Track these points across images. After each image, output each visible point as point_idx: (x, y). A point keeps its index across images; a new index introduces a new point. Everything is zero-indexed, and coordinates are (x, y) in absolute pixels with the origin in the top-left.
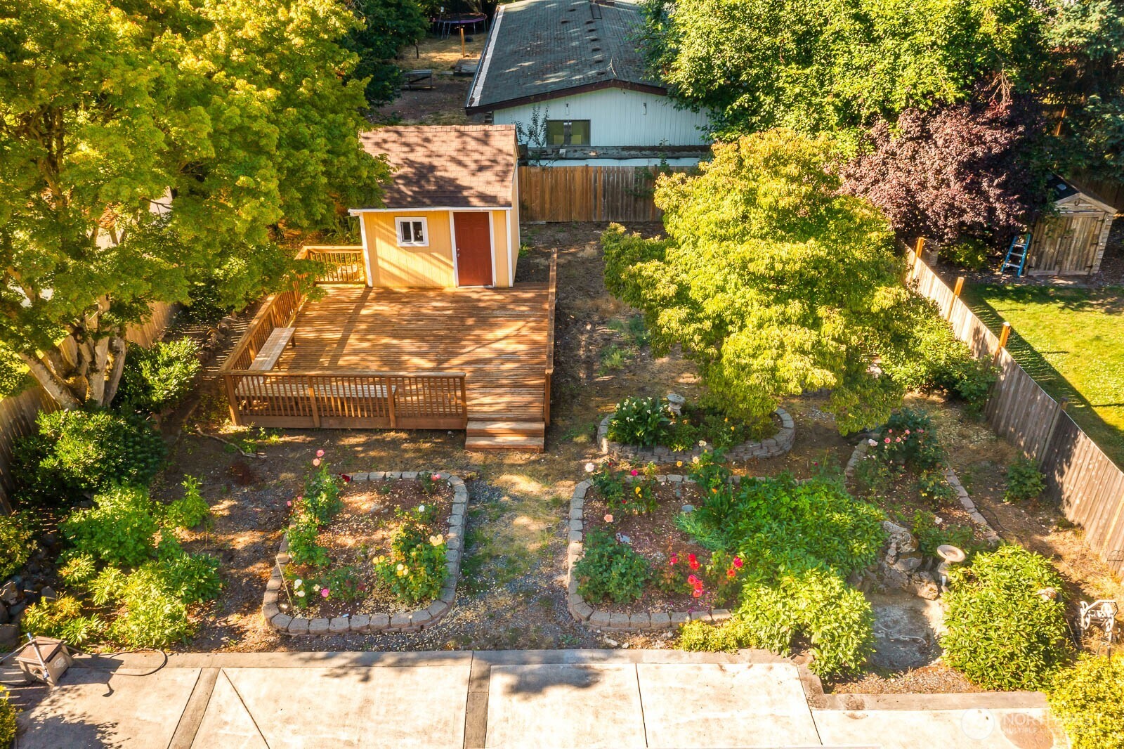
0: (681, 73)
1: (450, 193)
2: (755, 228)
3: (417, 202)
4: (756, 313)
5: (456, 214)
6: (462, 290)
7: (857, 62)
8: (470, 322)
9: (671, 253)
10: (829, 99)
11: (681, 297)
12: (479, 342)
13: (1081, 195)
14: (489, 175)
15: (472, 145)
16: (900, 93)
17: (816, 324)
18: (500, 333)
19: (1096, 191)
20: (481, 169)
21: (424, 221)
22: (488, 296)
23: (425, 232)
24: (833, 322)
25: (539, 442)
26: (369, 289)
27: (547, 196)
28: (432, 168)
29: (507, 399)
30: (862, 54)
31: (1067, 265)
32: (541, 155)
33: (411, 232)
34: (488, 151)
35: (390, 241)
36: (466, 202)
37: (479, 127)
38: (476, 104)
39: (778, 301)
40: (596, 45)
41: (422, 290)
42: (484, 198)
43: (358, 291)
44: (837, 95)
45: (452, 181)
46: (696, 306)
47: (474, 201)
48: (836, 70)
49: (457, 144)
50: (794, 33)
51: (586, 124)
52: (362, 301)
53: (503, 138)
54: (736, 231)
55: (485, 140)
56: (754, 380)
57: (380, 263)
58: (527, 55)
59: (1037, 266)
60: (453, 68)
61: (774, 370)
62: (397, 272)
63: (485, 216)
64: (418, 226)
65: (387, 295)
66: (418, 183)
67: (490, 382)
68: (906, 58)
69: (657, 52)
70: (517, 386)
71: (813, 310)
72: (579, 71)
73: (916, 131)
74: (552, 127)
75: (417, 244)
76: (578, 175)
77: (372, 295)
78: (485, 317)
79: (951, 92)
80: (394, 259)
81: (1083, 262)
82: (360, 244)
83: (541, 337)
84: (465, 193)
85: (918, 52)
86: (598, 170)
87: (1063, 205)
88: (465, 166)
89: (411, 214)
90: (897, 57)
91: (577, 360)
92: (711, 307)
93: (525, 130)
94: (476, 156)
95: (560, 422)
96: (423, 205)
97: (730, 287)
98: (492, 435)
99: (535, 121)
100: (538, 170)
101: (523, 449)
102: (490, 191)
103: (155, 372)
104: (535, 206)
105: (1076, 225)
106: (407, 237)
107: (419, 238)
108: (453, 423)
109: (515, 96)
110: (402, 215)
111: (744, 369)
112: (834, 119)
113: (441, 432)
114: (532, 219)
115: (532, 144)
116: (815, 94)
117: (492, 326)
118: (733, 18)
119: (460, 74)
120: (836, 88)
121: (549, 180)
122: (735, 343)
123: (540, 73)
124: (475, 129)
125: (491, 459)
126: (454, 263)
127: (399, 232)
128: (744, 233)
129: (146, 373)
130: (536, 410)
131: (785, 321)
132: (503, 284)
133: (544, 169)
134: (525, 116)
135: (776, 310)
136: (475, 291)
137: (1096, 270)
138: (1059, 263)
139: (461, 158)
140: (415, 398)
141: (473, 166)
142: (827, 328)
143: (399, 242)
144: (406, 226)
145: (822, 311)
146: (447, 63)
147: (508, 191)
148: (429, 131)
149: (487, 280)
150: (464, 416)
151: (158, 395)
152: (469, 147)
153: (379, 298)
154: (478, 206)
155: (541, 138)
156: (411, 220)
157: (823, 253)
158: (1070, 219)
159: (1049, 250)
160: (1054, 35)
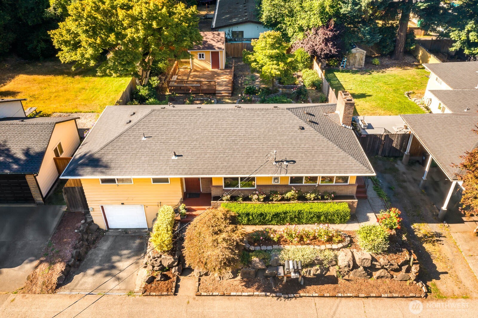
0: (264, 19)
1: (211, 47)
2: (267, 48)
3: (203, 49)
4: (268, 63)
5: (212, 52)
6: (213, 70)
7: (302, 17)
8: (216, 75)
9: (254, 54)
10: (297, 25)
11: (255, 61)
12: (218, 79)
13: (357, 48)
14: (220, 43)
15: (216, 36)
16: (311, 24)
17: (279, 65)
18: (222, 77)
19: (360, 47)
20: (218, 41)
21: (204, 53)
22: (219, 71)
23: (204, 56)
24: (282, 65)
25: (231, 95)
26: (191, 70)
27: (232, 51)
28: (207, 42)
29: (224, 88)
30: (303, 15)
31: (356, 65)
32: (230, 40)
33: (201, 56)
34: (220, 38)
35: (197, 58)
36: (214, 49)
37: (217, 32)
38: (214, 27)
39: (272, 61)
40: (246, 11)
41: (204, 70)
42: (218, 48)
43: (189, 70)
44: (299, 25)
45: (211, 44)
46: (258, 63)
47: (217, 49)
48: (298, 19)
49: (212, 36)
50: (288, 10)
51: (242, 32)
52: (190, 72)
53: (222, 34)
54: (264, 49)
55: (219, 35)
56: (267, 74)
57: (194, 63)
58: (227, 14)
59: (349, 66)
60: (204, 16)
61: (270, 72)
62: (198, 65)
63: (218, 52)
64: (203, 55)
65: (195, 71)
66: (203, 45)
67: (221, 85)
68: (312, 16)
69: (258, 14)
70: (226, 86)
71: (278, 63)
72: (241, 18)
73: (315, 33)
74: (234, 33)
75: (203, 59)
76: (240, 45)
77: (192, 71)
78: (219, 75)
79: (320, 24)
80: (197, 63)
81: (359, 65)
82: (189, 59)
83: (231, 78)
84: (214, 47)
85: (314, 15)
86: (245, 44)
87: (353, 50)
88: (214, 41)
89: (201, 52)
90: (310, 16)
91: (239, 83)
92: (260, 63)
93: (227, 33)
94: (217, 38)
95: (235, 93)
96: (205, 49)
97: (264, 59)
98: (222, 94)
99: (229, 31)
100: (230, 43)
101: (227, 96)
102: (220, 46)
104: (229, 53)
105: (357, 55)
106: (200, 57)
107: (203, 58)
108: (213, 92)
109: (224, 25)
110: (199, 52)
111: (266, 72)
112: (297, 30)
113: (211, 94)
114: (228, 56)
115: (228, 38)
116: (294, 24)
117: (220, 76)
118: (274, 7)
119: (206, 18)
120: (298, 23)
121: (233, 47)
122: (264, 68)
123: (231, 18)
124: (216, 33)
125: (221, 98)
126: (211, 63)
127: (198, 56)
128: (266, 49)
130: (230, 89)
131: (273, 64)
132: (222, 68)
133: (231, 43)
134: (227, 30)
135: (272, 62)
136: (216, 70)
137: (363, 66)
138: (354, 65)
139: (213, 39)
140: (205, 87)
141: (216, 41)
142: (280, 66)
143: (199, 58)
144: (200, 55)
145: (280, 63)
146: (202, 15)
147: (223, 46)
148: (206, 33)
149: (218, 68)
150: (215, 90)
153: (194, 71)
154: (217, 50)
155: (231, 36)
156: (201, 53)
157: (279, 52)
158: (355, 54)
159: (351, 61)
160: (342, 11)
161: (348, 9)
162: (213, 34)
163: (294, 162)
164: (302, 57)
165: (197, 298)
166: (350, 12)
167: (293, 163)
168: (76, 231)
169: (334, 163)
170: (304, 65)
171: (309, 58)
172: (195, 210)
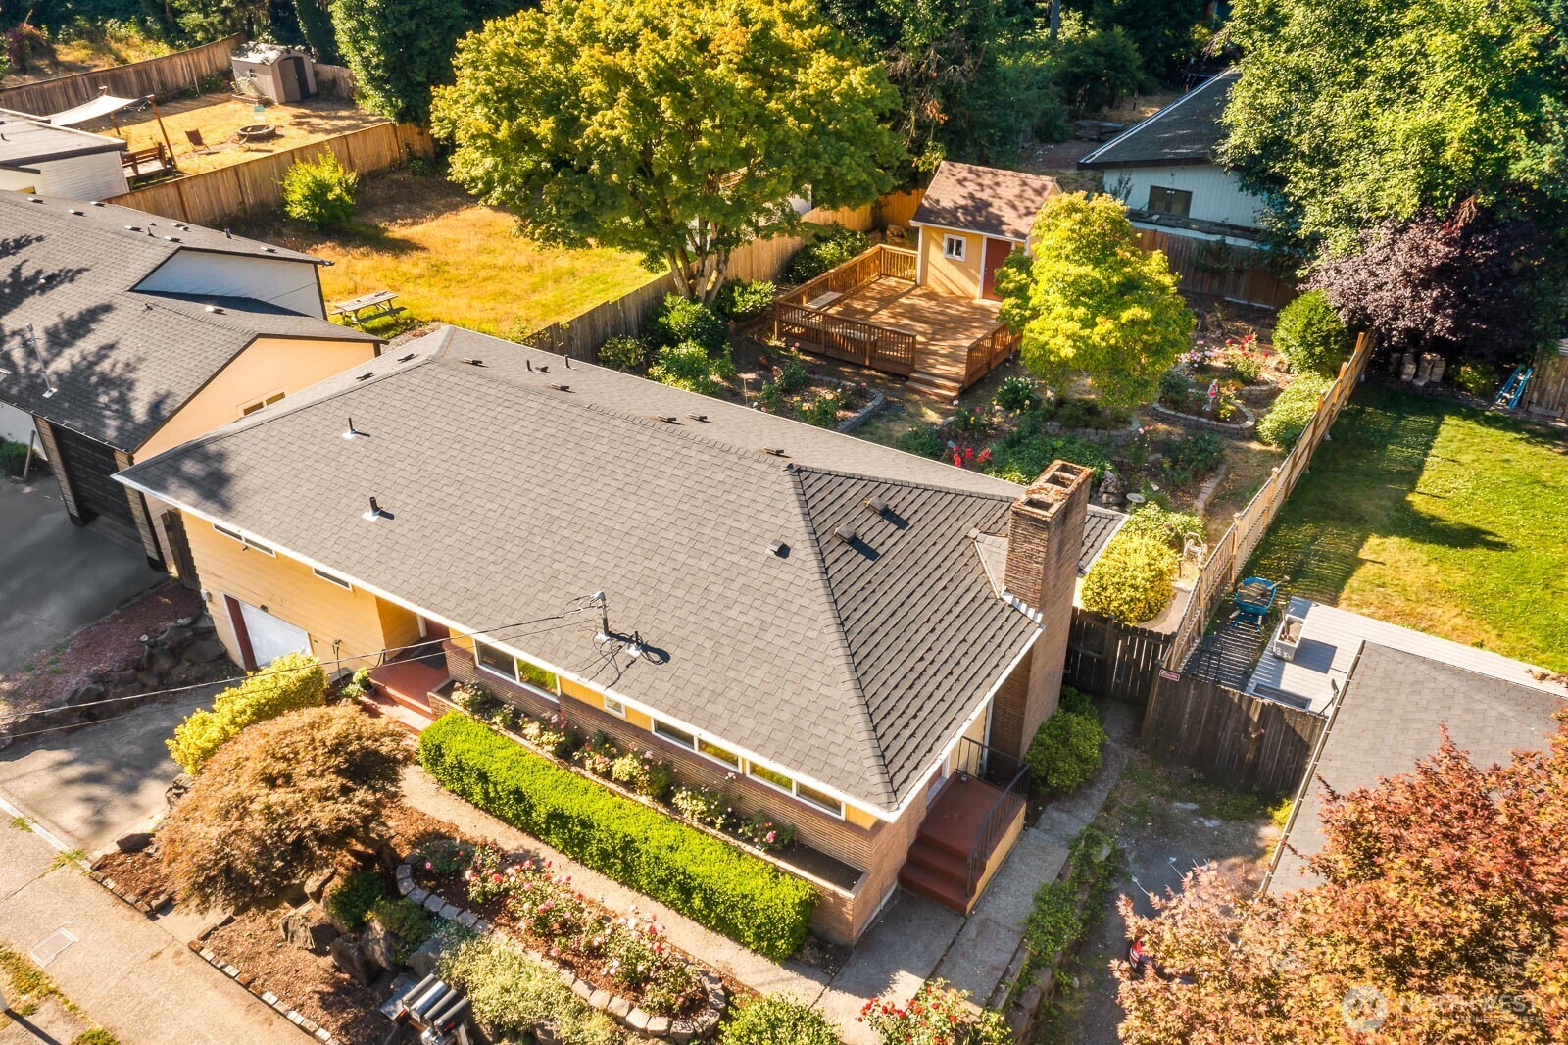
1: (994, 224)
3: (966, 226)
5: (989, 240)
6: (983, 302)
14: (1030, 220)
15: (1029, 193)
20: (1027, 212)
21: (964, 240)
23: (963, 249)
26: (918, 286)
28: (989, 205)
33: (954, 247)
35: (939, 252)
36: (1002, 233)
43: (910, 286)
45: (998, 217)
47: (1008, 233)
49: (1018, 189)
51: (1188, 195)
55: (1039, 190)
57: (929, 267)
59: (1538, 403)
62: (941, 278)
63: (1010, 245)
64: (959, 244)
65: (929, 294)
66: (972, 213)
73: (1389, 238)
74: (1156, 194)
75: (957, 257)
77: (919, 291)
80: (940, 267)
82: (916, 248)
84: (1004, 228)
88: (1016, 209)
89: (955, 233)
94: (1028, 203)
102: (1024, 230)
103: (741, 295)
106: (950, 251)
107: (959, 253)
109: (1126, 159)
110: (951, 232)
124: (1035, 180)
126: (981, 278)
127: (945, 245)
129: (736, 295)
139: (1017, 203)
141: (1022, 210)
143: (945, 253)
144: (951, 242)
151: (739, 309)
152: (1026, 195)
153: (923, 295)
156: (956, 238)
159: (1552, 388)
160: (1516, 170)
161: (1541, 167)
162: (1024, 184)
163: (665, 657)
164: (1310, 324)
165: (187, 954)
166: (1547, 179)
167: (656, 657)
168: (145, 638)
169: (786, 716)
170: (1312, 355)
171: (1340, 332)
172: (392, 701)
